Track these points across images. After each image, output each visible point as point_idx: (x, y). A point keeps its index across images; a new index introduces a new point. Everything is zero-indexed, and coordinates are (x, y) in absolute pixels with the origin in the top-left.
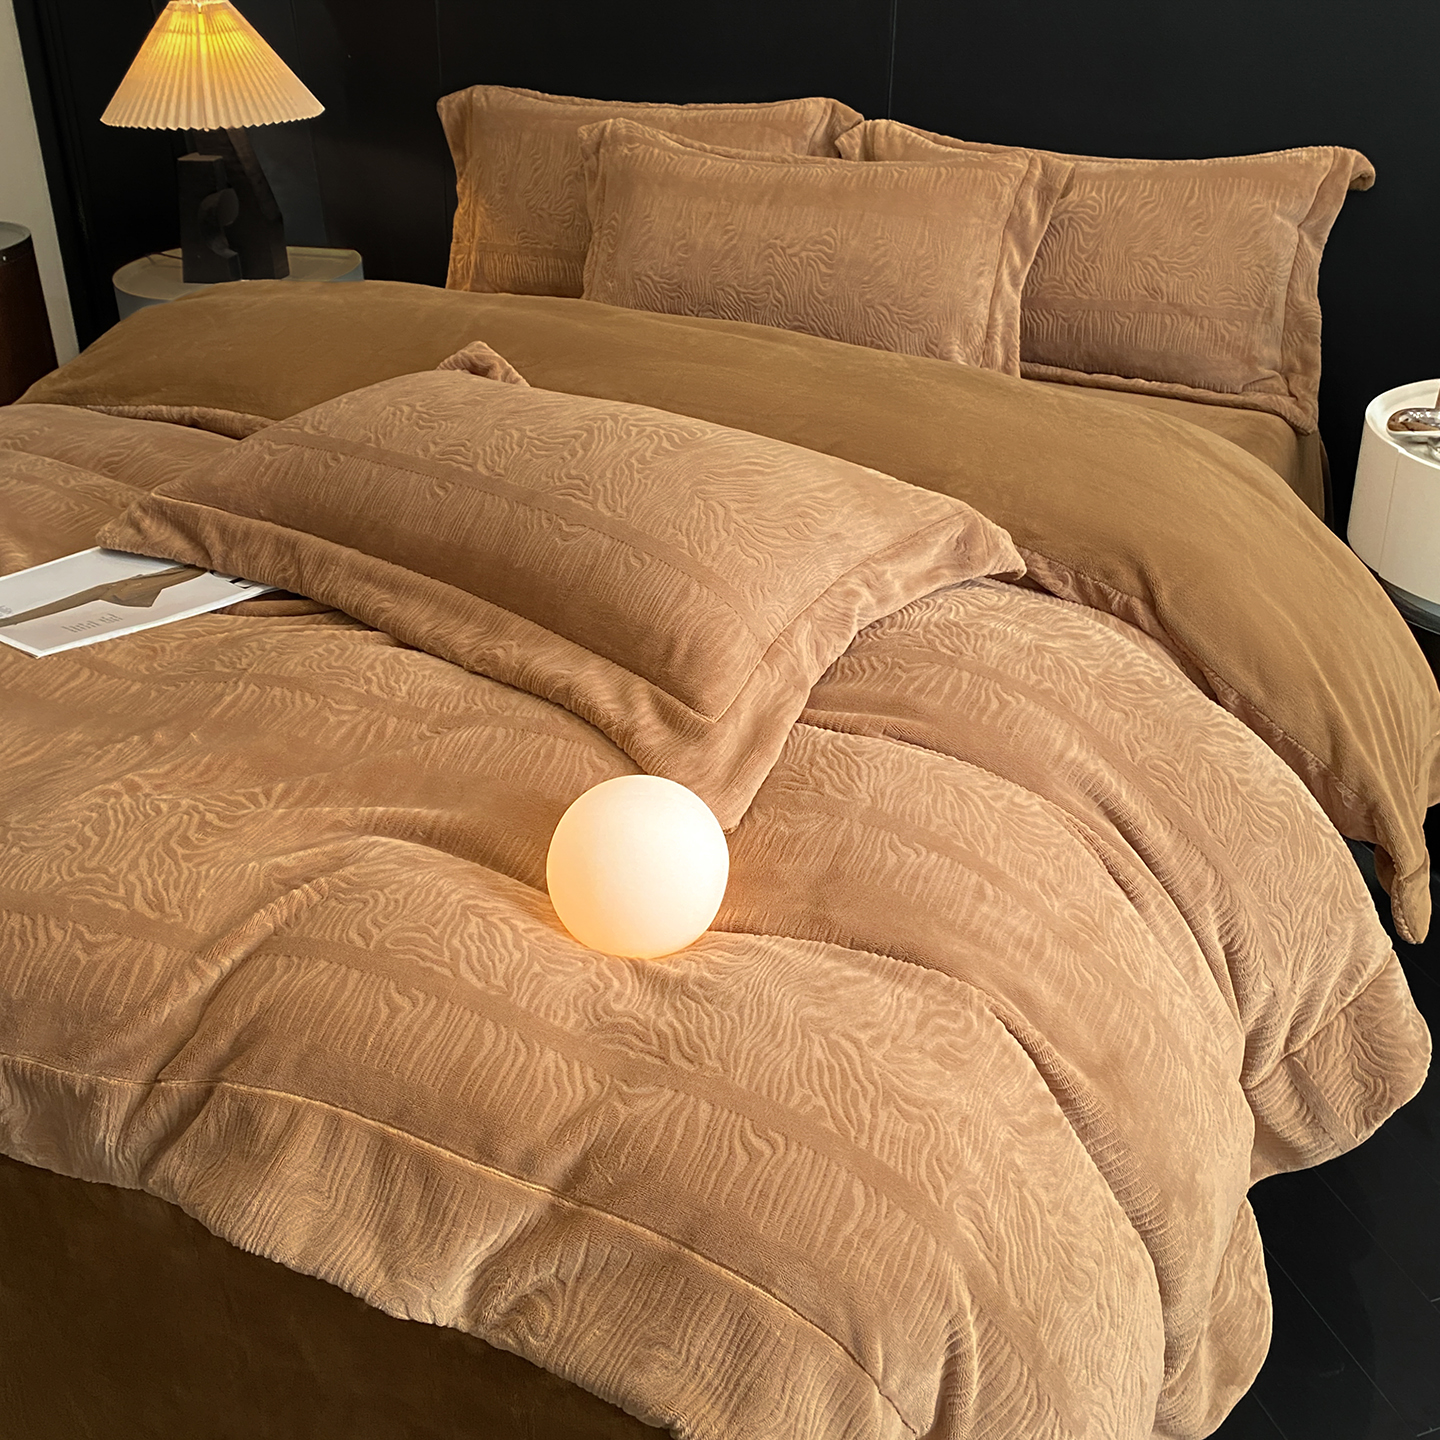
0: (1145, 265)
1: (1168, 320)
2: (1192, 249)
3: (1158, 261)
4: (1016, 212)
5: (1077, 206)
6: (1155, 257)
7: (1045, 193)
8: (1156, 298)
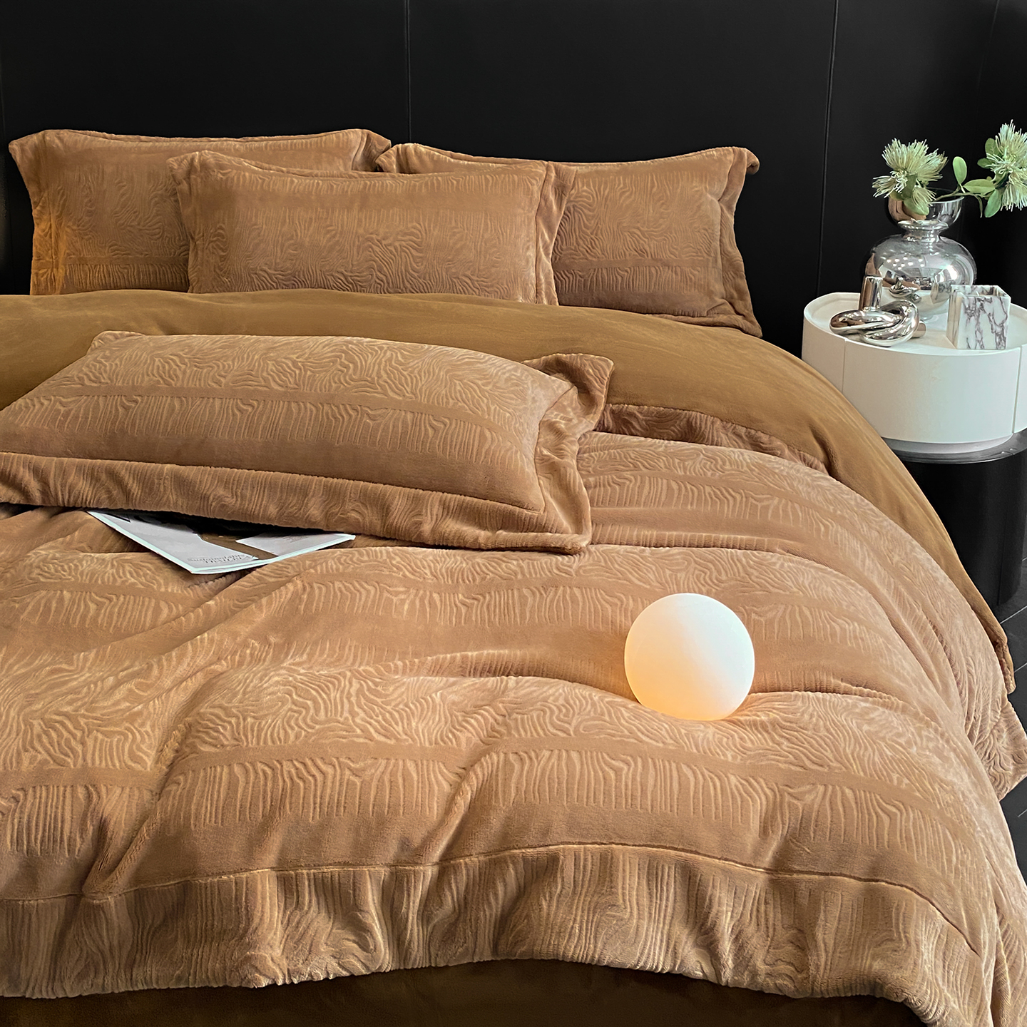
0: (632, 234)
1: (653, 270)
2: (661, 221)
3: (640, 231)
4: (543, 203)
5: (576, 197)
6: (638, 229)
7: (561, 190)
8: (643, 256)
